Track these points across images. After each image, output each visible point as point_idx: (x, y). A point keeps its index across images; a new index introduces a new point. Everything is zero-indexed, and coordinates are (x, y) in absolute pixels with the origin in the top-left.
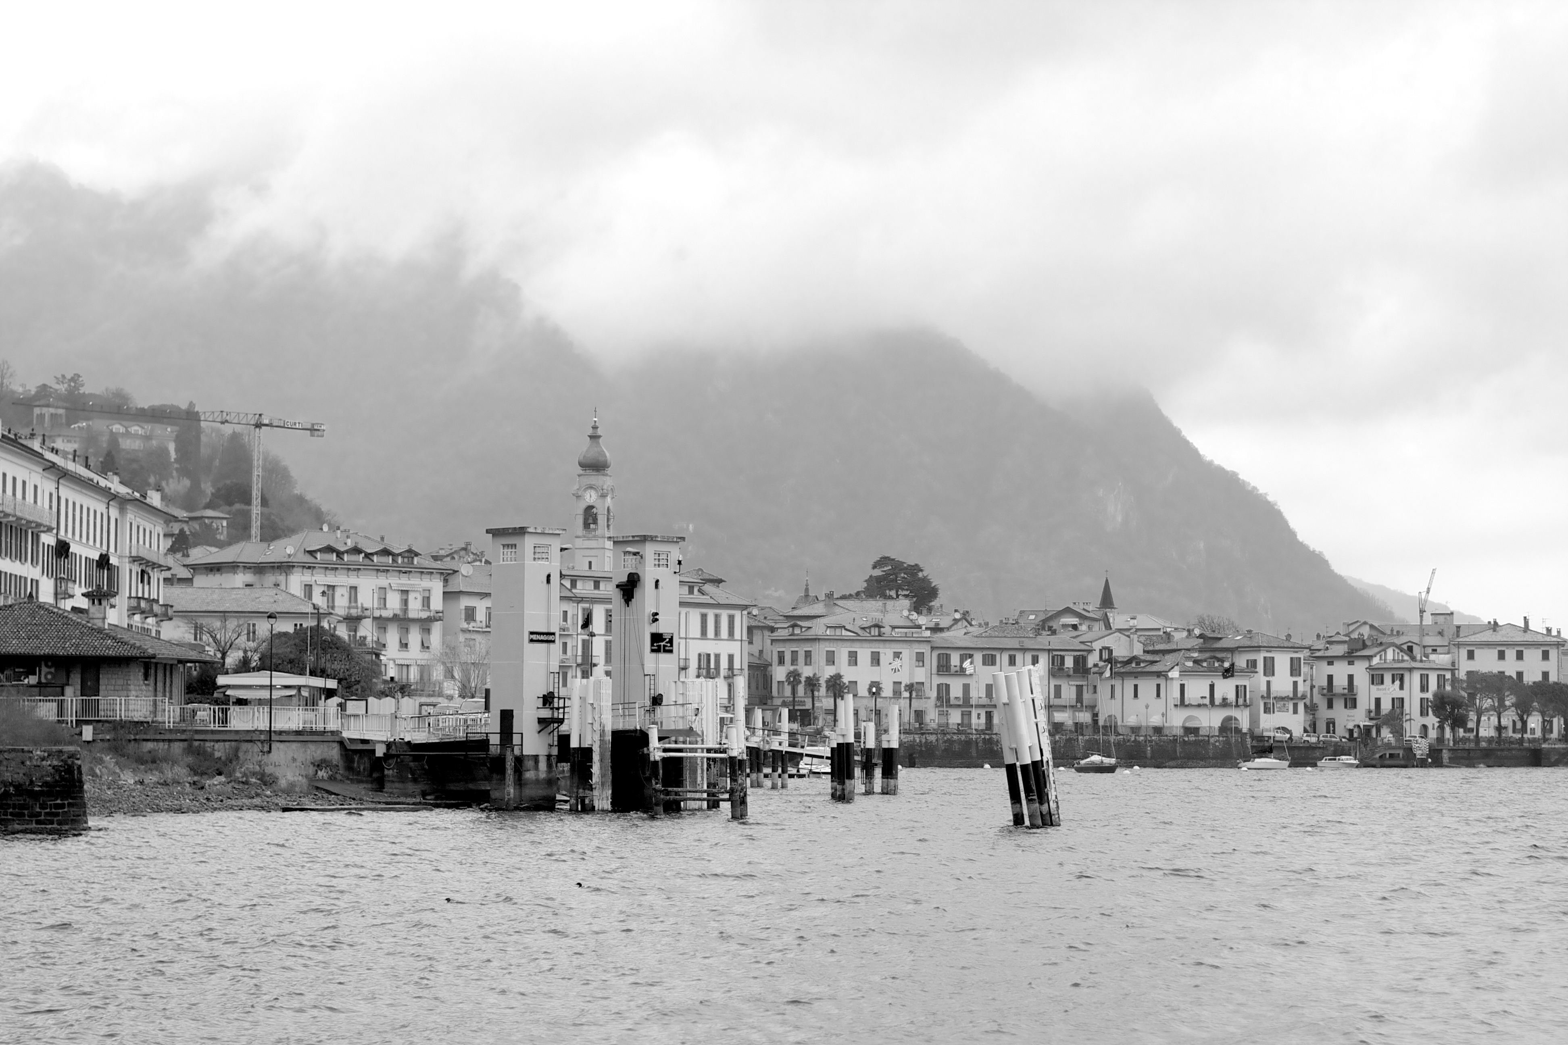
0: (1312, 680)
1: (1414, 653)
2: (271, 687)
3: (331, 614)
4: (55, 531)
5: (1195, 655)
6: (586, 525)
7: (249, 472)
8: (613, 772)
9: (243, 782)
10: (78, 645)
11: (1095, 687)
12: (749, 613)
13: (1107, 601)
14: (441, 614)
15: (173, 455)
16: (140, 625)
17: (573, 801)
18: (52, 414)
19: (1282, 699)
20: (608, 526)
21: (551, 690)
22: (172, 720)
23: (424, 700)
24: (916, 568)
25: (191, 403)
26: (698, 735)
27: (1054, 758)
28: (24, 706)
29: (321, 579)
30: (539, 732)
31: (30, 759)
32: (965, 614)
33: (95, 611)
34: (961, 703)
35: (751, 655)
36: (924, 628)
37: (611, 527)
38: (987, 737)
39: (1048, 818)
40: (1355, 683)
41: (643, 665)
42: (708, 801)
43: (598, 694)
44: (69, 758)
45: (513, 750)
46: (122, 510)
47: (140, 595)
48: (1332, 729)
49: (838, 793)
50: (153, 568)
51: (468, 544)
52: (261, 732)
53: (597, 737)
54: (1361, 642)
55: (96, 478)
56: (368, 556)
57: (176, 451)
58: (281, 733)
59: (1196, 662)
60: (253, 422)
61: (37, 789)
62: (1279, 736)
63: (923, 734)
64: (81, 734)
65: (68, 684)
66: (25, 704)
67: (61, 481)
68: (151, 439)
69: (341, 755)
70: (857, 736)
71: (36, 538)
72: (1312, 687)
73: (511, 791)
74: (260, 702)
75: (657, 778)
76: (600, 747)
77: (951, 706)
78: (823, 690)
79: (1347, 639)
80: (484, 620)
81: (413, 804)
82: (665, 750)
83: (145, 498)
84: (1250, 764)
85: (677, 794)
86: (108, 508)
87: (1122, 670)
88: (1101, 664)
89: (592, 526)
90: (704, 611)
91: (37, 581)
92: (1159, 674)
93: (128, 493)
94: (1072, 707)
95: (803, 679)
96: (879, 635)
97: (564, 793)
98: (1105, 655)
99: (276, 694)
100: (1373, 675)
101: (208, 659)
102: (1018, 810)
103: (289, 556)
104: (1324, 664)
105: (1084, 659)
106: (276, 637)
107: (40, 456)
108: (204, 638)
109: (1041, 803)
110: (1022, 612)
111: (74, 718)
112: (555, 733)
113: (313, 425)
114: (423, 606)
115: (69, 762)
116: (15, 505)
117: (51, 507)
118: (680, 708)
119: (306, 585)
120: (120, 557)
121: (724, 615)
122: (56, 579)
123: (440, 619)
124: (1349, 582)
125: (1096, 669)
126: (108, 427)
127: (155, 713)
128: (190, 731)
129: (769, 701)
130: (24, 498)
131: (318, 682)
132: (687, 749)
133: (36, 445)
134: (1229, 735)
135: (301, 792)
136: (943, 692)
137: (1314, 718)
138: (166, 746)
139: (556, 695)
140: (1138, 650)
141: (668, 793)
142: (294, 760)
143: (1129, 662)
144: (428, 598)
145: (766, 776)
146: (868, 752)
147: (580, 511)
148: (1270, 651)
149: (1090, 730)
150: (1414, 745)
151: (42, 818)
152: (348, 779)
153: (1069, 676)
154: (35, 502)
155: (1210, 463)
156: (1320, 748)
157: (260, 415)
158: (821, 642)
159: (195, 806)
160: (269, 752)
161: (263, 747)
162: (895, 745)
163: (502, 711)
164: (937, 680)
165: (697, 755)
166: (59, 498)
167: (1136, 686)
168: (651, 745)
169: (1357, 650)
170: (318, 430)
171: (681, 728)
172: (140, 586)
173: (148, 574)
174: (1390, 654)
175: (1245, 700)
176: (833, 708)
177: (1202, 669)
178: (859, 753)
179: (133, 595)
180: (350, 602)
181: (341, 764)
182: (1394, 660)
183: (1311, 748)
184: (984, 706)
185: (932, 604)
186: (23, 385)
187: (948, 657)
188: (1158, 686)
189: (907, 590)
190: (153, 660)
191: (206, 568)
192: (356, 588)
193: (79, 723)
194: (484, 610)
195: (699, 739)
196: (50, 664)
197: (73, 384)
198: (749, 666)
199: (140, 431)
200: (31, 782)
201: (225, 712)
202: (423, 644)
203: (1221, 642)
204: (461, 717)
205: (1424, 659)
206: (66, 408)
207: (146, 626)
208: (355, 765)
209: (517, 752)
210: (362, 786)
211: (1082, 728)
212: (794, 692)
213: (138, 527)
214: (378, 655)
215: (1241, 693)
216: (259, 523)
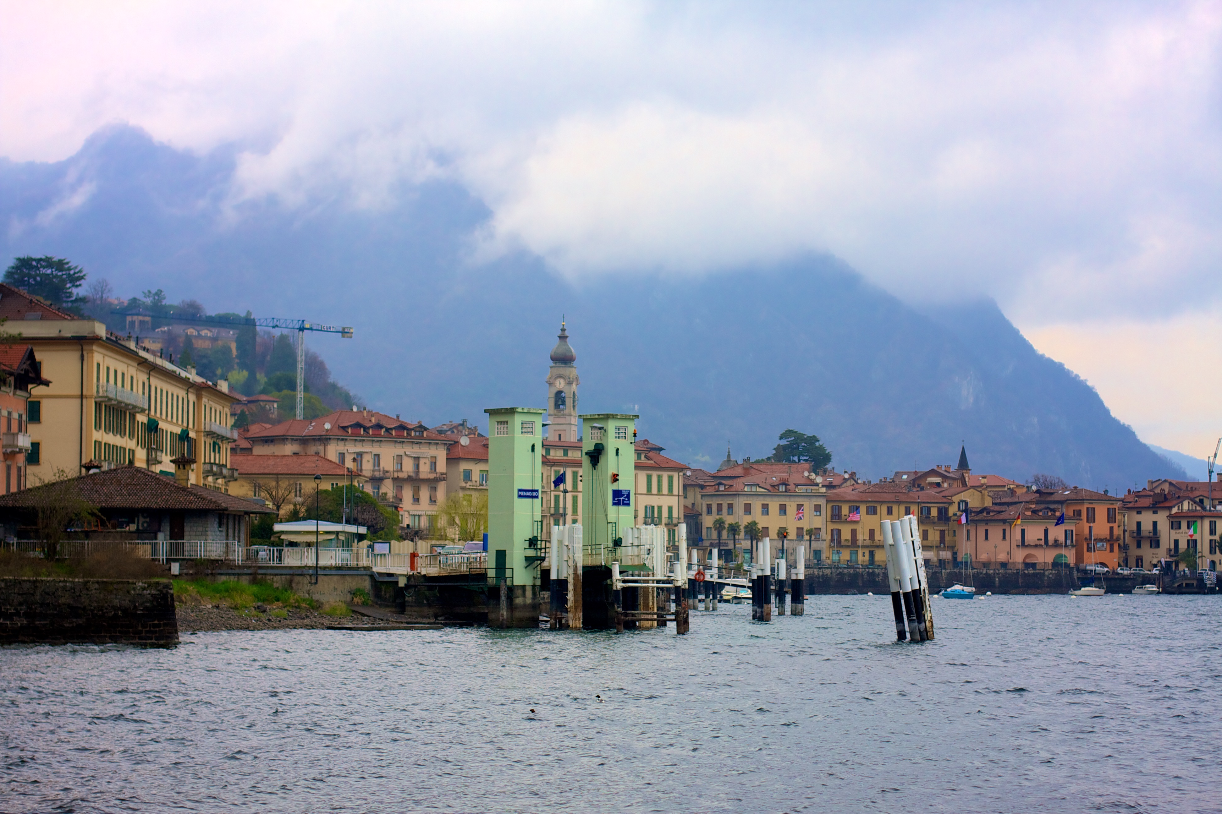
0: (1124, 526)
1: (1205, 504)
2: (317, 533)
3: (360, 475)
4: (147, 412)
5: (1033, 506)
6: (557, 406)
7: (293, 365)
8: (583, 599)
9: (296, 607)
10: (167, 500)
11: (955, 531)
12: (684, 474)
13: (963, 464)
14: (444, 476)
15: (234, 352)
16: (212, 485)
17: (553, 621)
18: (141, 321)
19: (1101, 540)
20: (574, 406)
21: (535, 535)
22: (240, 559)
23: (434, 542)
24: (814, 439)
25: (248, 312)
26: (650, 569)
27: (929, 587)
28: (126, 548)
29: (352, 448)
30: (526, 567)
31: (134, 589)
32: (853, 475)
33: (180, 474)
34: (850, 544)
35: (685, 507)
36: (820, 485)
37: (576, 408)
38: (871, 571)
39: (925, 634)
40: (1158, 528)
41: (606, 515)
42: (658, 621)
43: (572, 538)
44: (164, 588)
45: (506, 582)
46: (199, 397)
47: (212, 461)
48: (1140, 564)
49: (758, 615)
50: (222, 441)
51: (465, 421)
52: (310, 567)
53: (571, 571)
54: (1163, 496)
55: (178, 370)
56: (388, 430)
57: (238, 348)
58: (325, 568)
59: (1034, 512)
60: (297, 326)
61: (139, 612)
62: (1099, 569)
63: (820, 568)
64: (170, 569)
65: (159, 531)
66: (127, 545)
67: (151, 373)
68: (218, 340)
69: (372, 585)
70: (773, 570)
71: (133, 417)
72: (1125, 531)
73: (504, 613)
74: (309, 545)
75: (618, 604)
76: (574, 579)
77: (842, 546)
78: (742, 534)
79: (1152, 493)
80: (478, 479)
81: (428, 624)
82: (624, 582)
83: (216, 386)
84: (1077, 592)
85: (633, 615)
86: (187, 394)
87: (976, 518)
88: (959, 513)
89: (561, 407)
90: (649, 472)
91: (133, 451)
92: (1004, 521)
93: (203, 383)
94: (937, 547)
95: (727, 526)
96: (786, 491)
97: (545, 615)
98: (963, 507)
99: (321, 538)
100: (1172, 522)
101: (268, 511)
102: (901, 628)
103: (327, 430)
104: (1134, 513)
105: (946, 510)
106: (319, 493)
107: (136, 354)
108: (263, 494)
109: (919, 623)
110: (897, 473)
111: (165, 557)
112: (539, 568)
113: (344, 329)
114: (431, 469)
115: (164, 591)
116: (116, 391)
117: (144, 393)
118: (636, 549)
119: (340, 453)
120: (197, 432)
121: (665, 475)
122: (148, 449)
123: (444, 479)
124: (1151, 449)
125: (955, 518)
126: (184, 330)
127: (227, 553)
128: (254, 567)
129: (700, 543)
130: (123, 386)
131: (352, 529)
132: (640, 580)
133: (132, 345)
134: (1060, 569)
135: (341, 614)
136: (836, 535)
137: (1126, 555)
138: (236, 579)
139: (539, 538)
140: (988, 503)
141: (626, 615)
142: (335, 589)
143: (982, 511)
144: (435, 463)
145: (700, 601)
146: (781, 583)
147: (552, 395)
148: (1092, 503)
149: (951, 565)
150: (1206, 577)
151: (144, 634)
152: (377, 604)
153: (934, 523)
154: (132, 389)
155: (1042, 357)
156: (1131, 579)
157: (303, 321)
158: (740, 496)
159: (259, 625)
160: (316, 583)
161: (311, 579)
162: (801, 577)
163: (497, 551)
164: (831, 526)
165: (649, 585)
166: (150, 386)
167: (987, 531)
168: (614, 578)
169: (1160, 502)
170: (348, 333)
171: (637, 563)
172: (212, 454)
173: (219, 445)
174: (1186, 506)
175: (1072, 542)
176: (750, 548)
177: (1039, 517)
178: (774, 583)
179: (207, 461)
180: (374, 466)
181: (371, 592)
182: (1189, 510)
183: (1124, 578)
184: (867, 547)
185: (827, 466)
186: (118, 299)
187: (840, 508)
188: (1004, 530)
189: (807, 456)
190: (226, 512)
191: (262, 440)
192: (378, 455)
193: (169, 561)
194: (479, 472)
195: (651, 573)
196: (145, 515)
197: (156, 298)
198: (684, 515)
199: (209, 334)
200: (135, 607)
201: (280, 551)
202: (431, 499)
203: (1053, 496)
204: (464, 555)
205: (1212, 509)
206: (152, 317)
207: (217, 485)
208: (383, 593)
209: (509, 583)
210: (388, 610)
211: (944, 563)
212: (719, 535)
213: (211, 409)
214: (396, 508)
215: (1069, 536)
216: (302, 405)
